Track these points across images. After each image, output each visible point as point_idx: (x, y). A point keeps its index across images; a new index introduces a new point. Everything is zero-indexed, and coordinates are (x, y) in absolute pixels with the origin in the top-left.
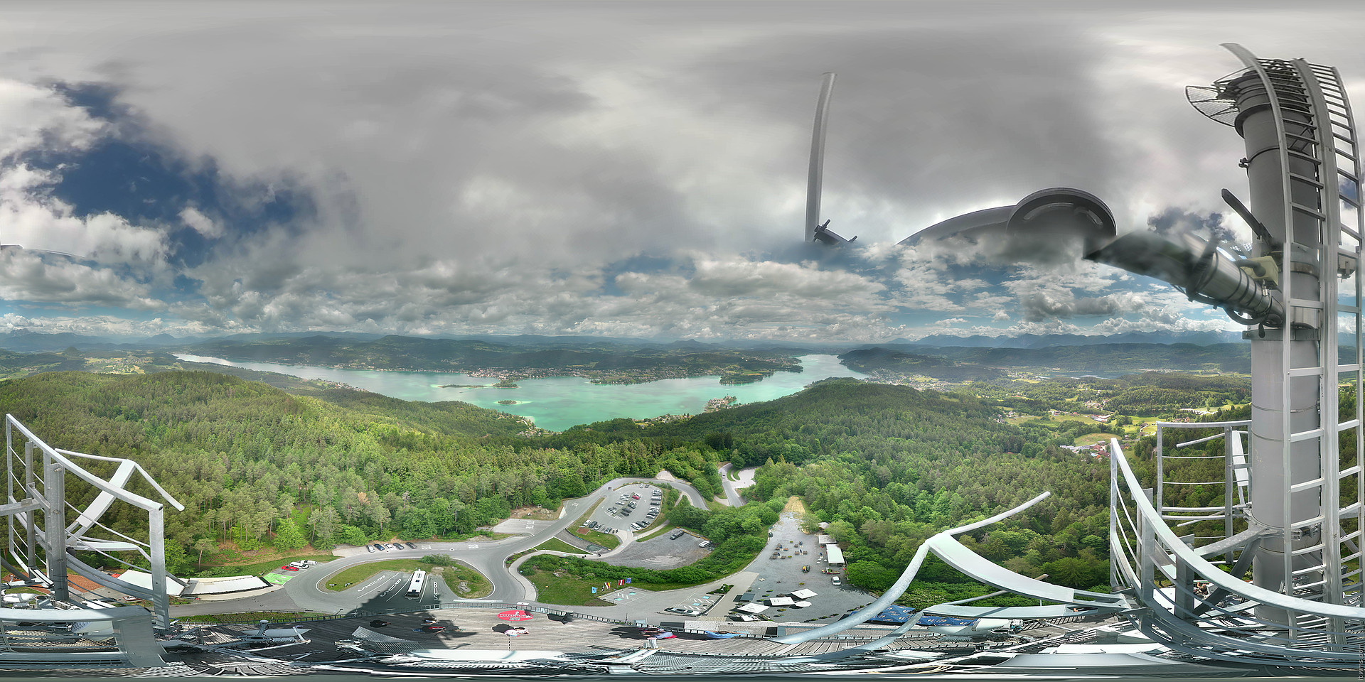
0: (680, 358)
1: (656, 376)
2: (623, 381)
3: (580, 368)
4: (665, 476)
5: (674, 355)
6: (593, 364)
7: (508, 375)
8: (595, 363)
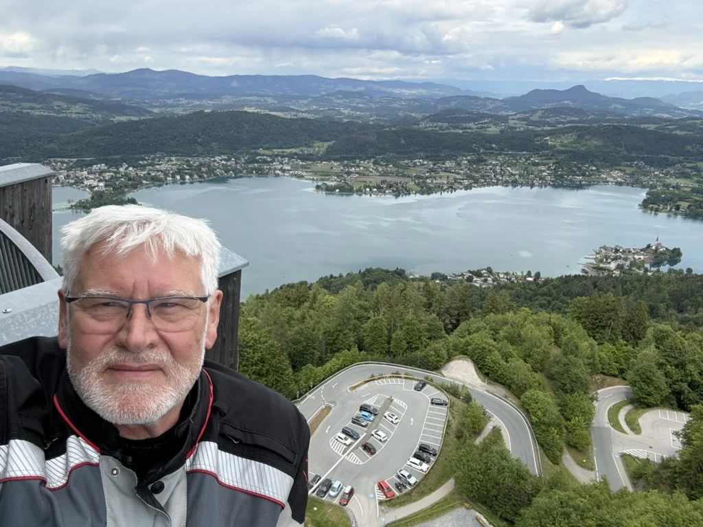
0: (537, 135)
1: (469, 177)
2: (390, 186)
3: (291, 156)
4: (462, 372)
5: (521, 127)
6: (321, 147)
7: (107, 176)
8: (326, 144)
